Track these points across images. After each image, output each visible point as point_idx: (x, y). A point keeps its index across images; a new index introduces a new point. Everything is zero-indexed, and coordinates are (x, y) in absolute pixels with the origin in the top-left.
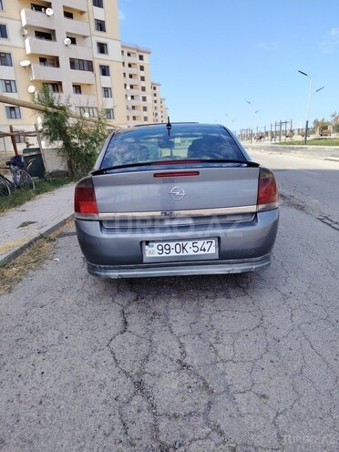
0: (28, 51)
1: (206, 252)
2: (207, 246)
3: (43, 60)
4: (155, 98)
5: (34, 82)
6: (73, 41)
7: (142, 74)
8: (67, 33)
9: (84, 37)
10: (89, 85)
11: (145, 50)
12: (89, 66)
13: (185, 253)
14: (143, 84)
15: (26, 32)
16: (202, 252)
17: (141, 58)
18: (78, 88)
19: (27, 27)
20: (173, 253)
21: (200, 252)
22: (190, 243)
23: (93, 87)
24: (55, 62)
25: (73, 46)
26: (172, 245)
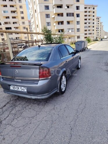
0: (54, 13)
1: (24, 91)
2: (24, 89)
3: (58, 15)
4: (98, 22)
5: (56, 22)
6: (68, 7)
7: (94, 14)
8: (66, 5)
9: (72, 5)
10: (72, 21)
11: (95, 5)
12: (73, 15)
13: (19, 90)
14: (93, 18)
15: (54, 7)
16: (23, 91)
17: (94, 8)
18: (68, 23)
19: (55, 5)
20: (16, 89)
21: (22, 90)
22: (20, 87)
23: (74, 22)
24: (62, 15)
25: (68, 9)
26: (16, 87)
